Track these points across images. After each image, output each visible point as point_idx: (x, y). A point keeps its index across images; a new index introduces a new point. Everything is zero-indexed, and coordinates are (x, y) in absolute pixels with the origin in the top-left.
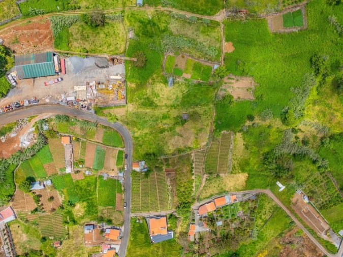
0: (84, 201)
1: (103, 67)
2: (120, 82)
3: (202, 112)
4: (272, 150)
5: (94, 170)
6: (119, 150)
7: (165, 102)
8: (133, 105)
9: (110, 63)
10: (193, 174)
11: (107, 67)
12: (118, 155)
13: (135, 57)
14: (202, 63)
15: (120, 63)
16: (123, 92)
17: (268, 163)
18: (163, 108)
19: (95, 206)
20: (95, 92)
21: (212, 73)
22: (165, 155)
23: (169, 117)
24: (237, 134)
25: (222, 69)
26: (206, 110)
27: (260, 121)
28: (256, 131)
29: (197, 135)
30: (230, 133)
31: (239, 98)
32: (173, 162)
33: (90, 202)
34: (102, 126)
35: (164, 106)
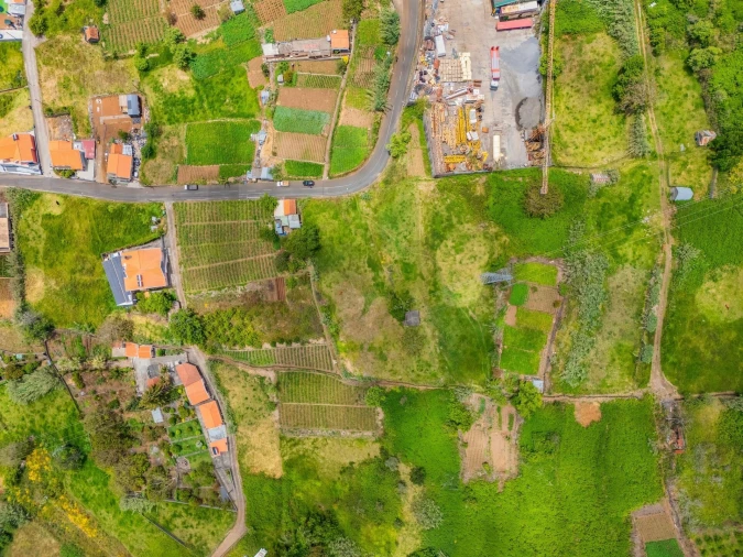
0: (197, 90)
1: (518, 117)
2: (485, 159)
3: (426, 357)
4: (342, 532)
5: (272, 109)
6: (322, 166)
7: (444, 268)
8: (434, 191)
9: (529, 133)
10: (274, 344)
11: (520, 127)
12: (310, 165)
13: (550, 190)
14: (545, 351)
15: (531, 157)
16: (462, 168)
17: (310, 524)
18: (430, 263)
19: (185, 117)
20: (459, 101)
21: (522, 377)
22: (318, 274)
23: (408, 279)
24: (378, 445)
25: (535, 400)
26: (430, 366)
27: (410, 498)
28: (387, 491)
29: (370, 349)
30: (377, 427)
31: (465, 444)
32: (300, 296)
33: (196, 104)
34: (379, 123)
35: (435, 264)
